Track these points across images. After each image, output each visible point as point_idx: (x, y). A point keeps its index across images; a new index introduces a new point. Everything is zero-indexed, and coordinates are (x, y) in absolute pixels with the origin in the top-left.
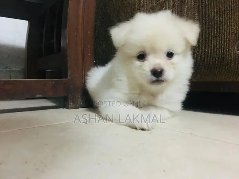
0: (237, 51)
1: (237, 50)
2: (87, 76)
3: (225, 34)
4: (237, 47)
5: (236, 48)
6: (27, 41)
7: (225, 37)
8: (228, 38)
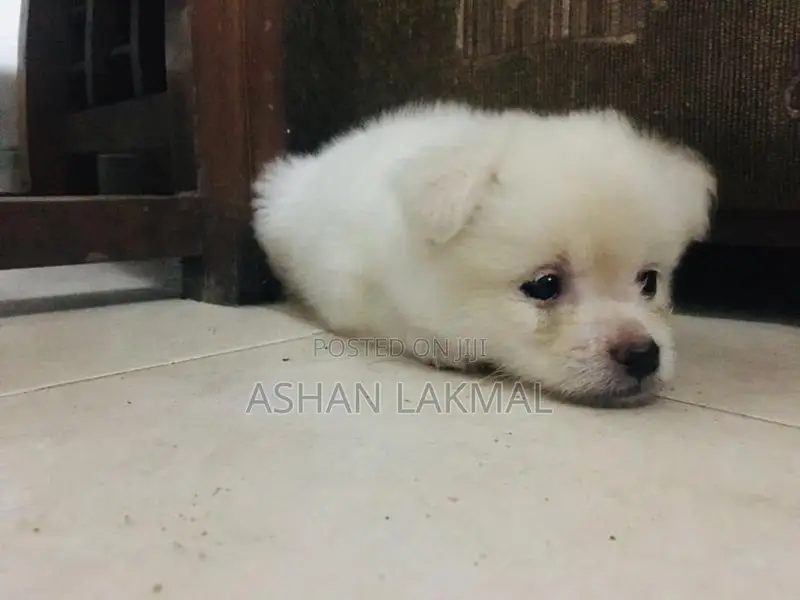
0: (789, 108)
1: (791, 106)
2: (255, 195)
3: (755, 48)
4: (792, 96)
5: (788, 97)
6: (24, 43)
7: (755, 58)
8: (764, 60)
